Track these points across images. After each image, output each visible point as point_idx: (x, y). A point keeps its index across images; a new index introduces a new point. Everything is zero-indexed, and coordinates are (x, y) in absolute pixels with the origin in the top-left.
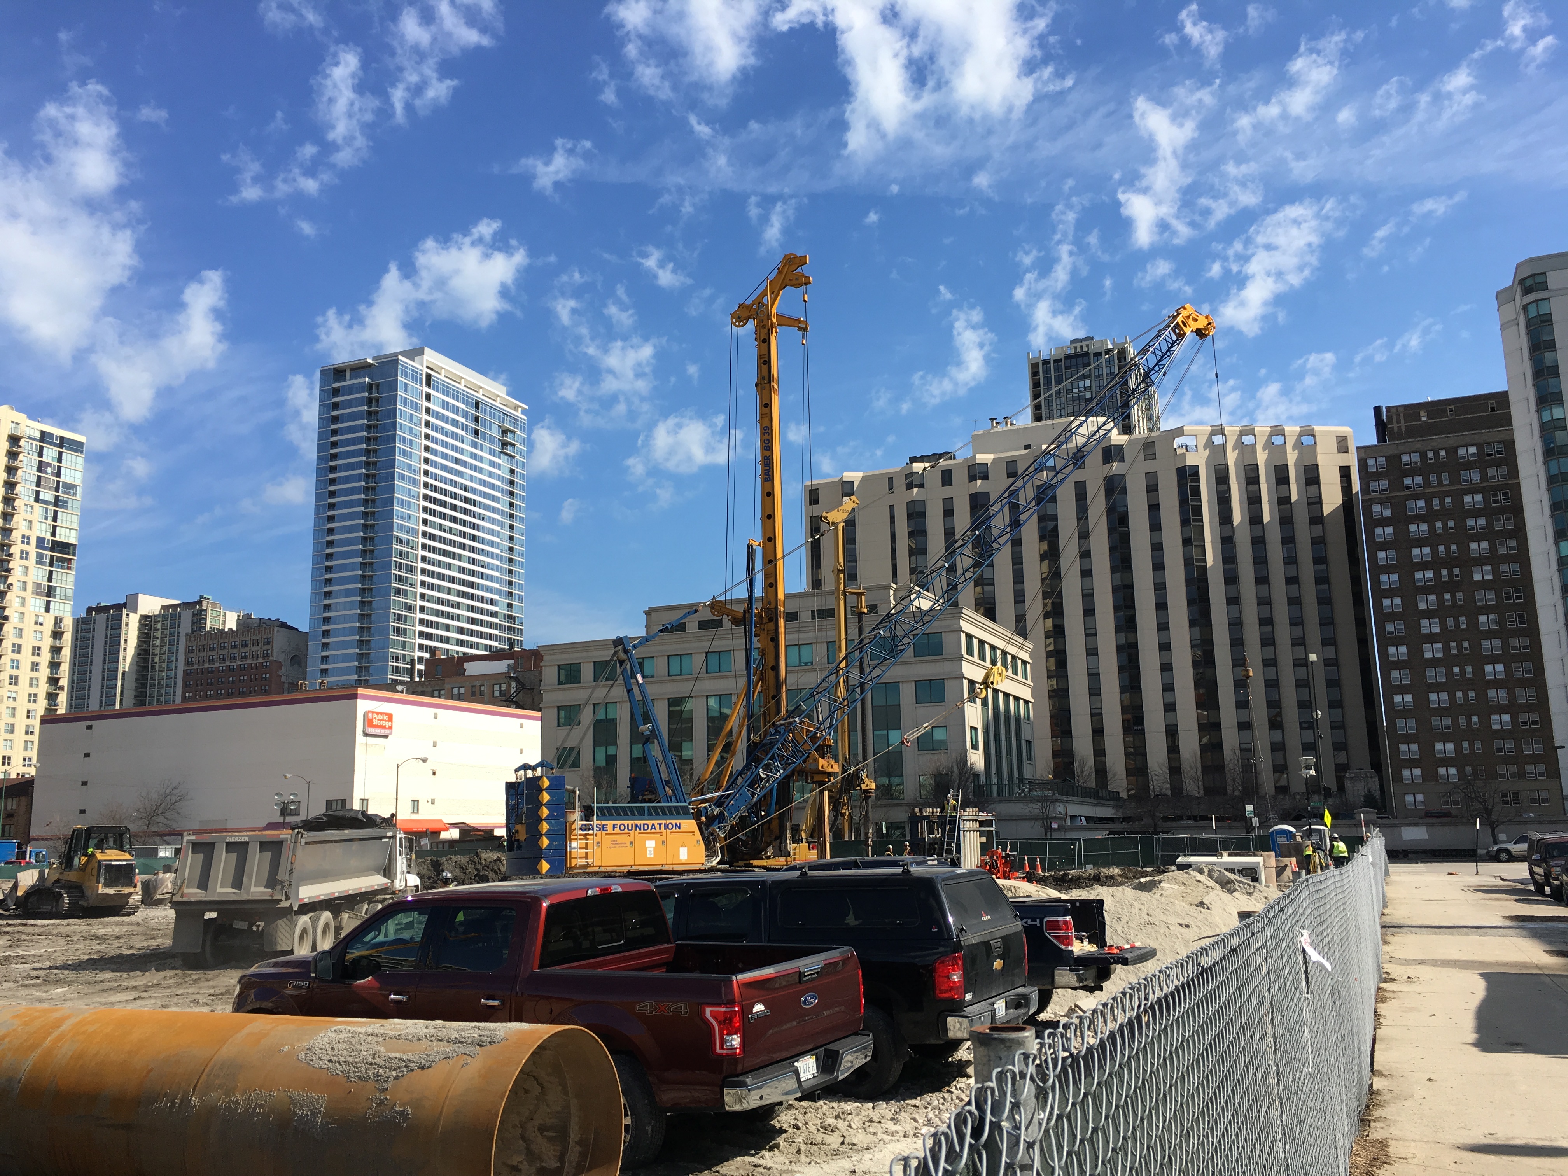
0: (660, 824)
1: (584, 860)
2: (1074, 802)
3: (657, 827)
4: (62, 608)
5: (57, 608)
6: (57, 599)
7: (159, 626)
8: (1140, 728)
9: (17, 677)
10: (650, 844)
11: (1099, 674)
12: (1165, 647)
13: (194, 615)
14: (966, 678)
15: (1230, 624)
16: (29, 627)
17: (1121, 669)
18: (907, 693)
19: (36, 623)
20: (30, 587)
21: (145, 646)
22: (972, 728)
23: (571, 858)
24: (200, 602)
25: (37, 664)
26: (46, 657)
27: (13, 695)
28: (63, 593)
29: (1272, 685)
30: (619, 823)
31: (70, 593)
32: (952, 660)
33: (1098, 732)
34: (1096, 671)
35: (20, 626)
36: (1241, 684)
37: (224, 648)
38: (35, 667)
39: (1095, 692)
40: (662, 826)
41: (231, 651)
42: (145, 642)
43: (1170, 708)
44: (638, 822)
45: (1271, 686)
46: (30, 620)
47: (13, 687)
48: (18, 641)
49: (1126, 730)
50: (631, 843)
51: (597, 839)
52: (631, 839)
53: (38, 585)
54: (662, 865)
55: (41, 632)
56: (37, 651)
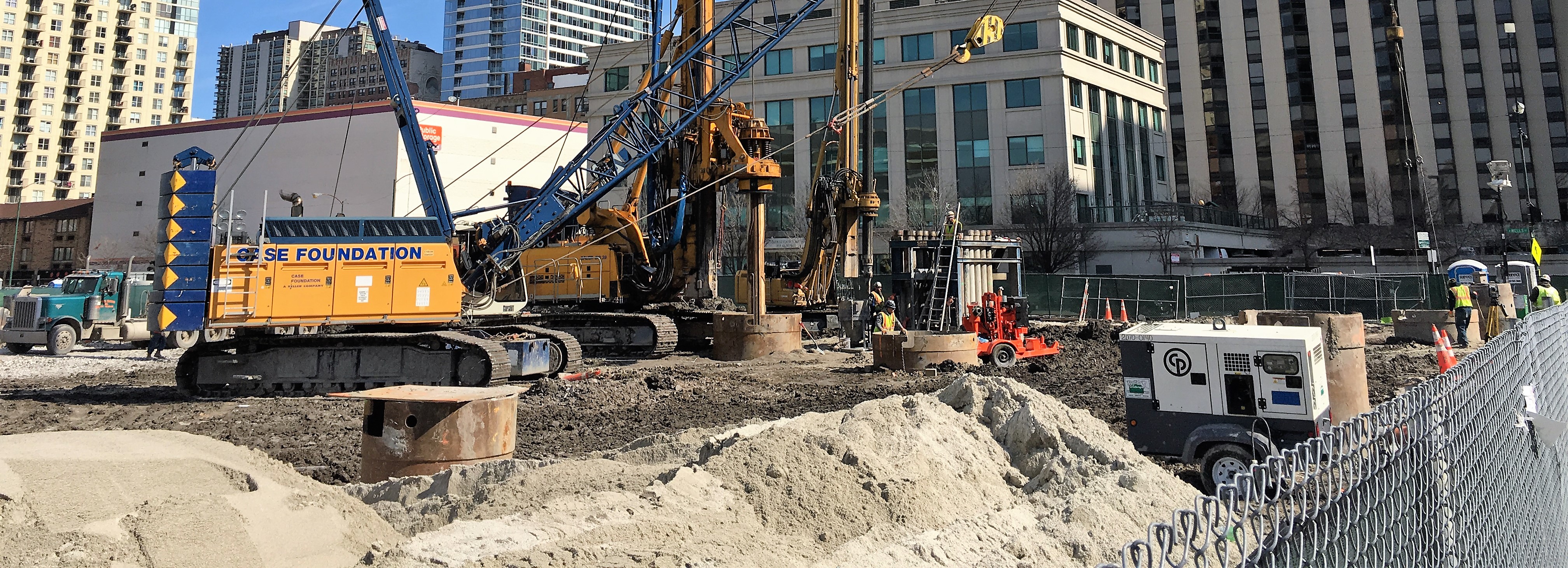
0: (383, 250)
1: (241, 307)
2: (1209, 230)
3: (378, 253)
4: (186, 29)
5: (182, 28)
6: (182, 20)
7: (319, 52)
8: (1314, 146)
9: (140, 99)
10: (364, 281)
11: (1263, 84)
12: (1343, 51)
13: (350, 41)
14: (1066, 77)
15: (1422, 23)
16: (153, 48)
17: (1290, 77)
18: (996, 96)
19: (160, 44)
20: (154, 8)
21: (306, 73)
22: (1075, 137)
23: (216, 304)
24: (357, 29)
25: (161, 85)
26: (170, 78)
27: (137, 117)
28: (188, 14)
29: (1476, 94)
30: (309, 247)
31: (195, 14)
32: (1047, 54)
33: (1264, 152)
34: (1259, 81)
35: (143, 47)
36: (1438, 94)
37: (364, 70)
38: (158, 88)
39: (1259, 104)
40: (388, 253)
41: (371, 74)
42: (306, 68)
43: (1350, 122)
44: (344, 247)
45: (1476, 96)
46: (154, 40)
47: (136, 109)
48: (141, 62)
49: (1298, 148)
50: (329, 281)
51: (269, 273)
52: (330, 273)
53: (163, 6)
54: (384, 315)
55: (165, 53)
56: (160, 72)
